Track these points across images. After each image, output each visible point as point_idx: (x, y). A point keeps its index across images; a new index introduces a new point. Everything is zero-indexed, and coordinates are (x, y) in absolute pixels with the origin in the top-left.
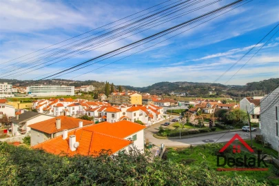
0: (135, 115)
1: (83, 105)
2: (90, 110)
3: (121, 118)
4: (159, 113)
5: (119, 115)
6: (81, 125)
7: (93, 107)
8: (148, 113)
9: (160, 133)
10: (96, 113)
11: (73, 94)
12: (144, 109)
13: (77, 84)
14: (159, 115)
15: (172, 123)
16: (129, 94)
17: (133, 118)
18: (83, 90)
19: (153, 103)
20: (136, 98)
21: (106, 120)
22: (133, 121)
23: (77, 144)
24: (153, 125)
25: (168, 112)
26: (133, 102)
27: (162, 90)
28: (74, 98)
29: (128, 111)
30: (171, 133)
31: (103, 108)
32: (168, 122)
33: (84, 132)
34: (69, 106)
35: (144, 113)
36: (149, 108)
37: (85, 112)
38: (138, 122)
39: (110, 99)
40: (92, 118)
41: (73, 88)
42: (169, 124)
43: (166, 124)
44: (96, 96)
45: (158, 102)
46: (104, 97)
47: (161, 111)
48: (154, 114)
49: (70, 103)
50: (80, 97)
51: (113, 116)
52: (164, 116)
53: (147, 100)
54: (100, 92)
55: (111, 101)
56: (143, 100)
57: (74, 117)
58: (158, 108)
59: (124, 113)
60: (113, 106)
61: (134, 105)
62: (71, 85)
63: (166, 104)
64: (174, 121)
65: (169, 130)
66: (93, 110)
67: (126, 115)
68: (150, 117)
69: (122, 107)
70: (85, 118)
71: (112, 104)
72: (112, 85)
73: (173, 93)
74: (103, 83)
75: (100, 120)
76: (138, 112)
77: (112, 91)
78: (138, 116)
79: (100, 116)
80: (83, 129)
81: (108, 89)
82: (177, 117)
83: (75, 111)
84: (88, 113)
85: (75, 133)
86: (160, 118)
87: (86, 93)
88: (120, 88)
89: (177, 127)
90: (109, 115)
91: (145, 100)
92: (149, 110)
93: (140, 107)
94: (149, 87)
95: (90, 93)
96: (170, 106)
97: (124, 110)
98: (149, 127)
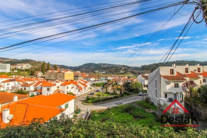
0: (67, 88)
1: (19, 81)
2: (27, 85)
3: (55, 91)
4: (87, 86)
5: (53, 89)
6: (16, 99)
7: (29, 83)
8: (78, 86)
9: (87, 100)
10: (32, 88)
11: (8, 71)
12: (75, 83)
13: (13, 62)
14: (87, 88)
15: (96, 93)
16: (63, 72)
17: (66, 90)
18: (19, 67)
19: (82, 79)
20: (69, 75)
21: (41, 93)
22: (66, 93)
23: (11, 116)
24: (82, 95)
25: (94, 85)
26: (66, 78)
27: (89, 69)
28: (9, 74)
29: (62, 85)
30: (95, 100)
31: (39, 83)
32: (93, 92)
33: (19, 105)
34: (4, 82)
35: (75, 86)
36: (80, 82)
37: (20, 88)
38: (70, 93)
39: (46, 76)
40: (28, 92)
41: (8, 66)
42: (93, 94)
43: (92, 94)
44: (32, 73)
45: (86, 78)
46: (40, 74)
47: (88, 84)
48: (83, 87)
49: (4, 79)
50: (16, 74)
51: (48, 90)
52: (91, 88)
53: (78, 77)
54: (37, 70)
55: (46, 77)
56: (75, 76)
57: (9, 92)
58: (86, 82)
59: (58, 87)
60: (48, 82)
61: (67, 81)
62: (7, 63)
63: (92, 79)
64: (97, 91)
65: (94, 98)
66: (29, 86)
67: (60, 89)
68: (80, 89)
69: (57, 82)
70: (20, 92)
71: (48, 80)
72: (48, 64)
73: (97, 71)
74: (39, 62)
75: (35, 93)
76: (70, 86)
77: (48, 69)
78: (70, 89)
79: (36, 90)
80: (18, 103)
81: (44, 67)
82: (99, 88)
83: (10, 86)
84: (23, 88)
85: (8, 107)
86: (87, 90)
87: (22, 70)
88: (55, 67)
89: (99, 95)
90: (45, 89)
91: (76, 77)
92: (79, 84)
93: (72, 82)
94: (80, 66)
95: (26, 70)
96: (95, 81)
97: (58, 84)
98: (79, 97)
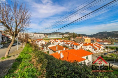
0: (87, 47)
1: (65, 42)
2: (67, 44)
3: (80, 48)
4: (101, 48)
5: (79, 47)
6: (64, 49)
7: (68, 43)
8: (94, 47)
10: (70, 45)
11: (61, 37)
12: (92, 45)
13: (63, 34)
15: (109, 54)
16: (84, 38)
17: (86, 49)
18: (65, 36)
19: (97, 42)
20: (88, 40)
21: (73, 48)
22: (86, 50)
23: (63, 56)
24: (97, 53)
25: (107, 48)
26: (86, 41)
27: (103, 36)
28: (61, 39)
29: (83, 45)
30: (108, 59)
31: (72, 43)
34: (60, 42)
35: (92, 47)
36: (95, 45)
37: (65, 45)
38: (89, 51)
39: (75, 40)
40: (68, 47)
41: (61, 35)
42: (107, 54)
43: (105, 54)
44: (69, 38)
45: (100, 42)
46: (72, 39)
47: (102, 47)
48: (97, 48)
49: (60, 41)
50: (64, 39)
51: (77, 47)
52: (104, 50)
53: (93, 41)
54: (71, 37)
55: (75, 41)
56: (91, 41)
57: (62, 46)
58: (100, 45)
59: (81, 46)
60: (76, 43)
61: (87, 43)
62: (61, 34)
63: (105, 43)
64: (110, 52)
65: (108, 57)
66: (68, 44)
67: (82, 47)
68: (95, 49)
69: (81, 43)
70: (65, 47)
71: (76, 42)
72: (76, 34)
73: (110, 38)
74: (72, 33)
75: (71, 48)
76: (88, 46)
77: (76, 36)
79: (71, 47)
80: (65, 51)
81: (74, 36)
82: (112, 51)
83: (62, 44)
84: (66, 45)
85: (62, 52)
86: (101, 50)
87: (66, 37)
88: (79, 35)
89: (113, 56)
90: (75, 47)
91: (92, 41)
92: (95, 46)
93: (89, 44)
94: (95, 35)
95: (67, 37)
96: (108, 45)
98: (95, 54)
